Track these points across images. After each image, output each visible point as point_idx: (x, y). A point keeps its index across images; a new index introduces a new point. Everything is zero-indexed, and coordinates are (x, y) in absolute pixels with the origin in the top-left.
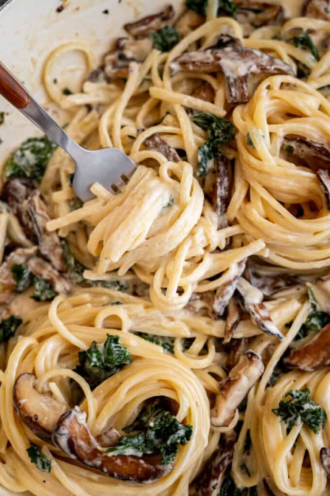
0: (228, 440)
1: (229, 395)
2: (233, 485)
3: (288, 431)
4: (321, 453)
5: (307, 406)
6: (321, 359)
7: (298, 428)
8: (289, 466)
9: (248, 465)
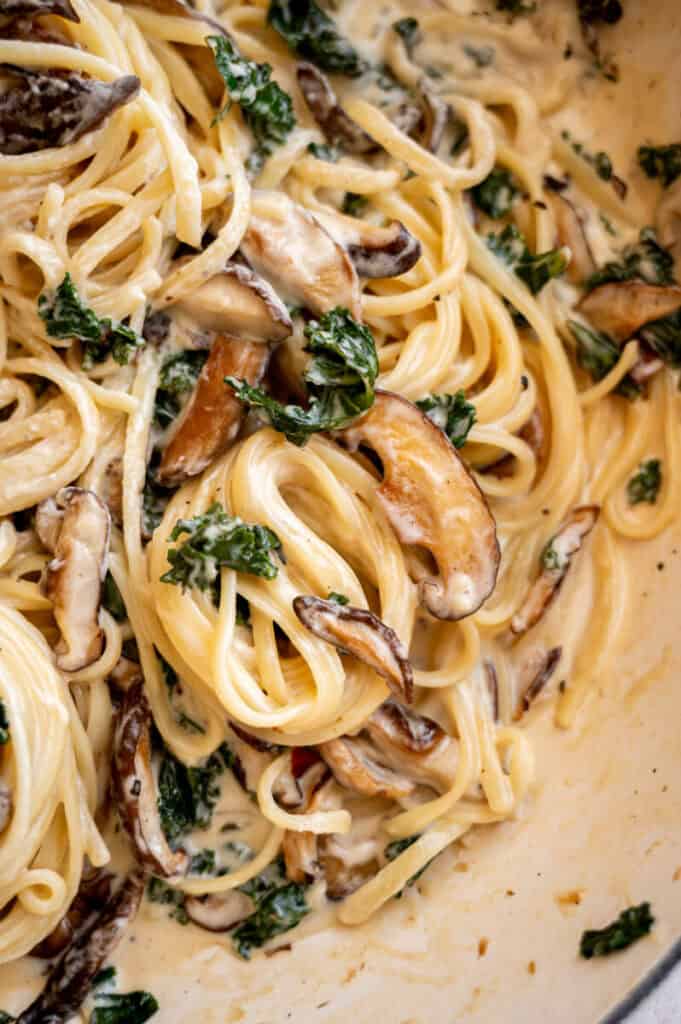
0: (127, 685)
1: (64, 596)
2: (181, 768)
3: (216, 602)
4: (297, 611)
5: (212, 533)
6: (218, 433)
7: (231, 586)
8: (255, 671)
9: (190, 713)
